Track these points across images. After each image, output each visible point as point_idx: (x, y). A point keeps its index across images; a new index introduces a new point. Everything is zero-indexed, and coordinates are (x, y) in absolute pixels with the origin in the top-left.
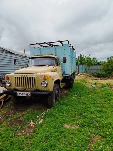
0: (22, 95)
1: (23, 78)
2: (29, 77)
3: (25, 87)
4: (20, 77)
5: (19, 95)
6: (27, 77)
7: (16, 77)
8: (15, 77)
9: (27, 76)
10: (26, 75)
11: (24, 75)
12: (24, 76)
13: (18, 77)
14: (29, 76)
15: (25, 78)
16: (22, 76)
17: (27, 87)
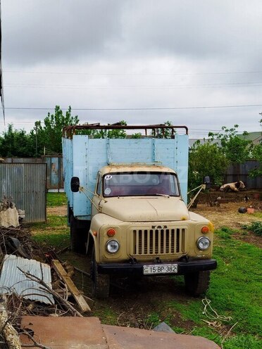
0: (157, 272)
1: (157, 231)
2: (170, 228)
3: (159, 253)
4: (149, 229)
5: (149, 272)
6: (165, 230)
7: (138, 229)
8: (135, 231)
9: (165, 227)
10: (162, 224)
11: (157, 224)
12: (160, 227)
13: (143, 229)
14: (171, 226)
15: (162, 231)
16: (153, 227)
17: (165, 253)
